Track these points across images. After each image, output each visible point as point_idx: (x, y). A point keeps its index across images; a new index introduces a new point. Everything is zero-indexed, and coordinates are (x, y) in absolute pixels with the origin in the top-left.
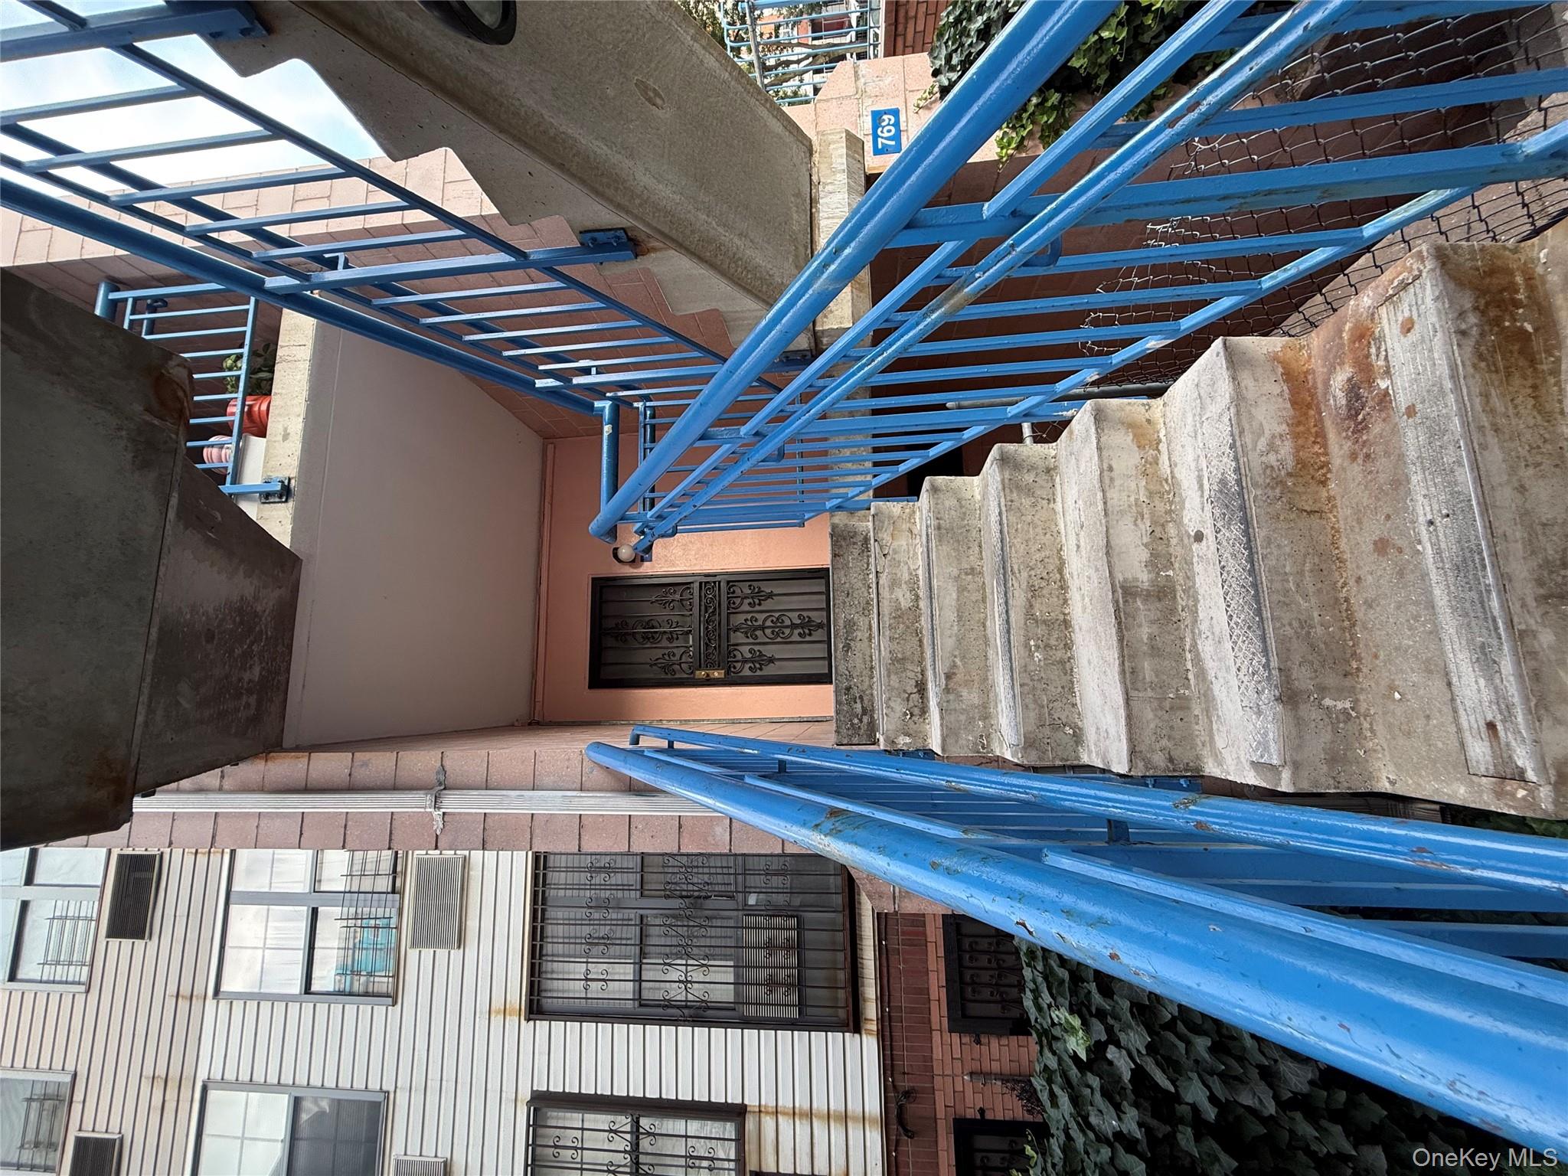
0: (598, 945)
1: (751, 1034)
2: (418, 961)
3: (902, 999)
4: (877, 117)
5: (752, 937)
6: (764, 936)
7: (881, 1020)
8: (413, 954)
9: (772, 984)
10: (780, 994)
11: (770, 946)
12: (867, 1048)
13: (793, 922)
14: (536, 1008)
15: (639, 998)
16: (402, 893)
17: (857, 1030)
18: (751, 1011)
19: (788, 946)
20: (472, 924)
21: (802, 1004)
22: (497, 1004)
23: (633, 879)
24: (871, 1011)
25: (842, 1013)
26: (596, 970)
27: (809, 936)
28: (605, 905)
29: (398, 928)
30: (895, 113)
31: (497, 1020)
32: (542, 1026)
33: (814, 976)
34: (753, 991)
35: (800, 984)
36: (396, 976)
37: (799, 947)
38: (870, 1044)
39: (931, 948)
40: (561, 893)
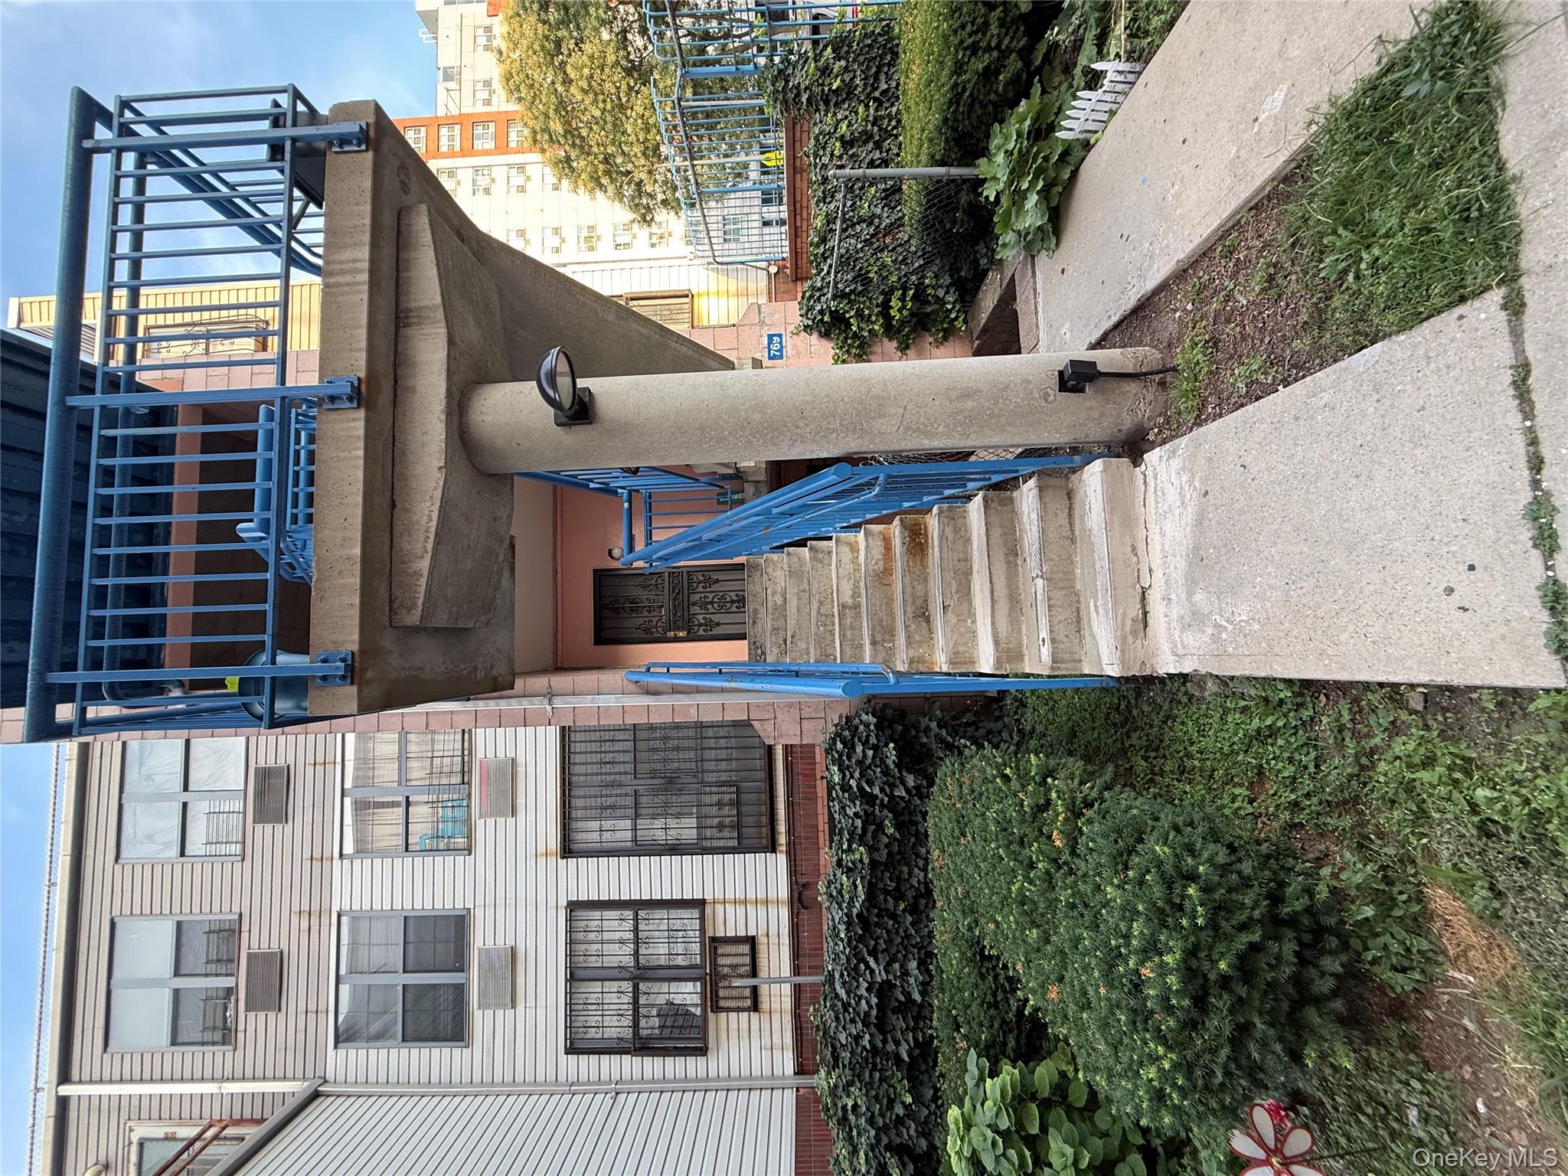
0: (606, 810)
1: (708, 858)
2: (484, 828)
3: (801, 831)
4: (770, 337)
5: (707, 799)
6: (715, 798)
7: (788, 845)
8: (480, 823)
9: (721, 827)
10: (726, 833)
11: (720, 804)
12: (779, 863)
13: (734, 789)
14: (568, 850)
15: (635, 840)
16: (469, 784)
17: (774, 850)
18: (707, 844)
19: (731, 803)
20: (520, 801)
21: (739, 838)
22: (541, 849)
23: (629, 768)
24: (782, 839)
25: (764, 841)
26: (607, 824)
27: (744, 797)
28: (612, 785)
29: (469, 806)
30: (780, 336)
31: (541, 860)
32: (572, 862)
33: (746, 820)
34: (708, 833)
35: (738, 826)
36: (469, 837)
37: (737, 803)
38: (782, 858)
39: (819, 801)
40: (582, 778)
